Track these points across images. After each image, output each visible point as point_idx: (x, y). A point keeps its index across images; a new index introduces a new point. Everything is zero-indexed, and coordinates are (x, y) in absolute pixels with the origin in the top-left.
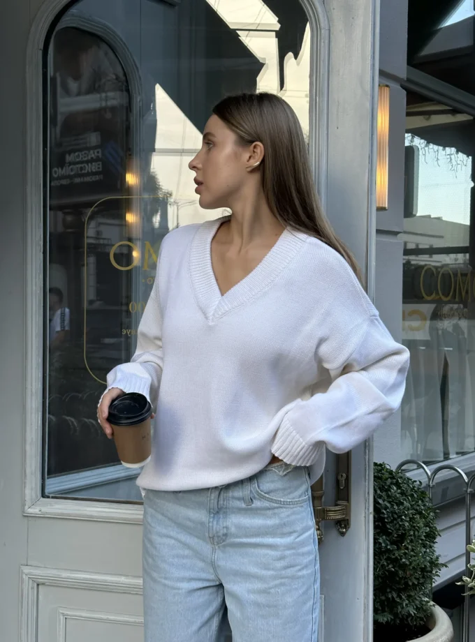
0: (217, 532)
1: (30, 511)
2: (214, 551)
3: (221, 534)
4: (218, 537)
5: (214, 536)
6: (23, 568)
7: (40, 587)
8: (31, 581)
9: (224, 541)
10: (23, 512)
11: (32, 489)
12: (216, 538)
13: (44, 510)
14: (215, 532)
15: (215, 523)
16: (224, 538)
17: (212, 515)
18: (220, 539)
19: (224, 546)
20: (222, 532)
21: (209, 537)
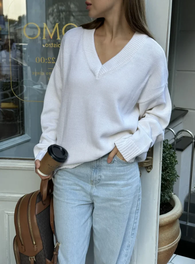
0: (95, 178)
2: (92, 188)
3: (97, 179)
4: (96, 180)
5: (94, 180)
9: (98, 183)
12: (94, 181)
14: (94, 178)
15: (95, 173)
16: (99, 181)
17: (93, 170)
18: (96, 182)
19: (98, 186)
20: (98, 178)
21: (91, 181)
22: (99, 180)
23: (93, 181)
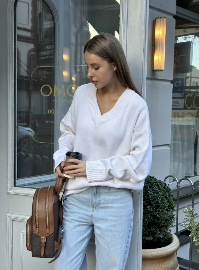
0: (96, 202)
1: (10, 192)
2: (93, 211)
6: (7, 214)
7: (14, 221)
8: (10, 219)
9: (98, 206)
10: (7, 192)
11: (10, 183)
13: (15, 191)
17: (94, 196)
18: (96, 205)
19: (98, 209)
21: (92, 205)
22: (99, 203)
23: (94, 205)
